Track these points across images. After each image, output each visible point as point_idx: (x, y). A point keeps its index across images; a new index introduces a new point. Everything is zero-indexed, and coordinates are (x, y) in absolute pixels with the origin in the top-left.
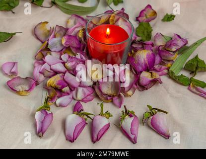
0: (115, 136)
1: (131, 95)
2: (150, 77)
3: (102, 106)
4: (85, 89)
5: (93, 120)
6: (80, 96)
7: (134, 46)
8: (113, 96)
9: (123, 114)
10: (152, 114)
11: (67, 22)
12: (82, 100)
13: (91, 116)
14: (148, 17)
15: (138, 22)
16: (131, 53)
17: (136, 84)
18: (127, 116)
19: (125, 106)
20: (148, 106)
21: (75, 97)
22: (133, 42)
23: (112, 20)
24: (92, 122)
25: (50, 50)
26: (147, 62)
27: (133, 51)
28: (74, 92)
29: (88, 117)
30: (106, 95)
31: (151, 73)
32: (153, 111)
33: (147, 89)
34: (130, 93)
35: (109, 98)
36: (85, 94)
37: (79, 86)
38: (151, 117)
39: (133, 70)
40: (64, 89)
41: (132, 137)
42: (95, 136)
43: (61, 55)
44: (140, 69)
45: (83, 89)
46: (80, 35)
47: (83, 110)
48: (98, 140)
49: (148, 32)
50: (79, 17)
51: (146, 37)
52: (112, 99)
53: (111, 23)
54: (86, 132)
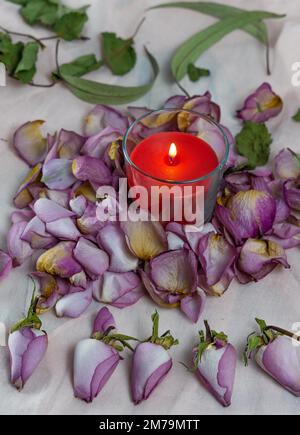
0: (182, 390)
1: (220, 292)
2: (264, 251)
3: (155, 318)
4: (119, 278)
5: (134, 351)
6: (109, 293)
7: (231, 179)
8: (182, 295)
9: (202, 340)
10: (266, 341)
11: (86, 121)
12: (113, 303)
13: (130, 342)
14: (263, 108)
15: (241, 120)
16: (223, 195)
17: (232, 267)
18: (210, 347)
19: (206, 322)
20: (256, 319)
21: (97, 295)
22: (229, 171)
23: (184, 120)
24: (134, 355)
25: (46, 187)
26: (258, 219)
27: (227, 192)
28: (96, 284)
29: (125, 344)
30: (167, 291)
31: (267, 242)
32: (269, 333)
33: (256, 280)
34: (218, 288)
35: (172, 299)
36: (119, 288)
37: (108, 270)
38: (264, 348)
39: (226, 235)
40: (73, 278)
41: (221, 392)
42: (140, 389)
43: (70, 198)
44: (242, 235)
45: (115, 278)
46: (112, 154)
47: (113, 328)
48: (144, 397)
49: (261, 145)
50: (112, 110)
51: (258, 156)
52: (179, 301)
53: (181, 126)
54: (118, 378)
